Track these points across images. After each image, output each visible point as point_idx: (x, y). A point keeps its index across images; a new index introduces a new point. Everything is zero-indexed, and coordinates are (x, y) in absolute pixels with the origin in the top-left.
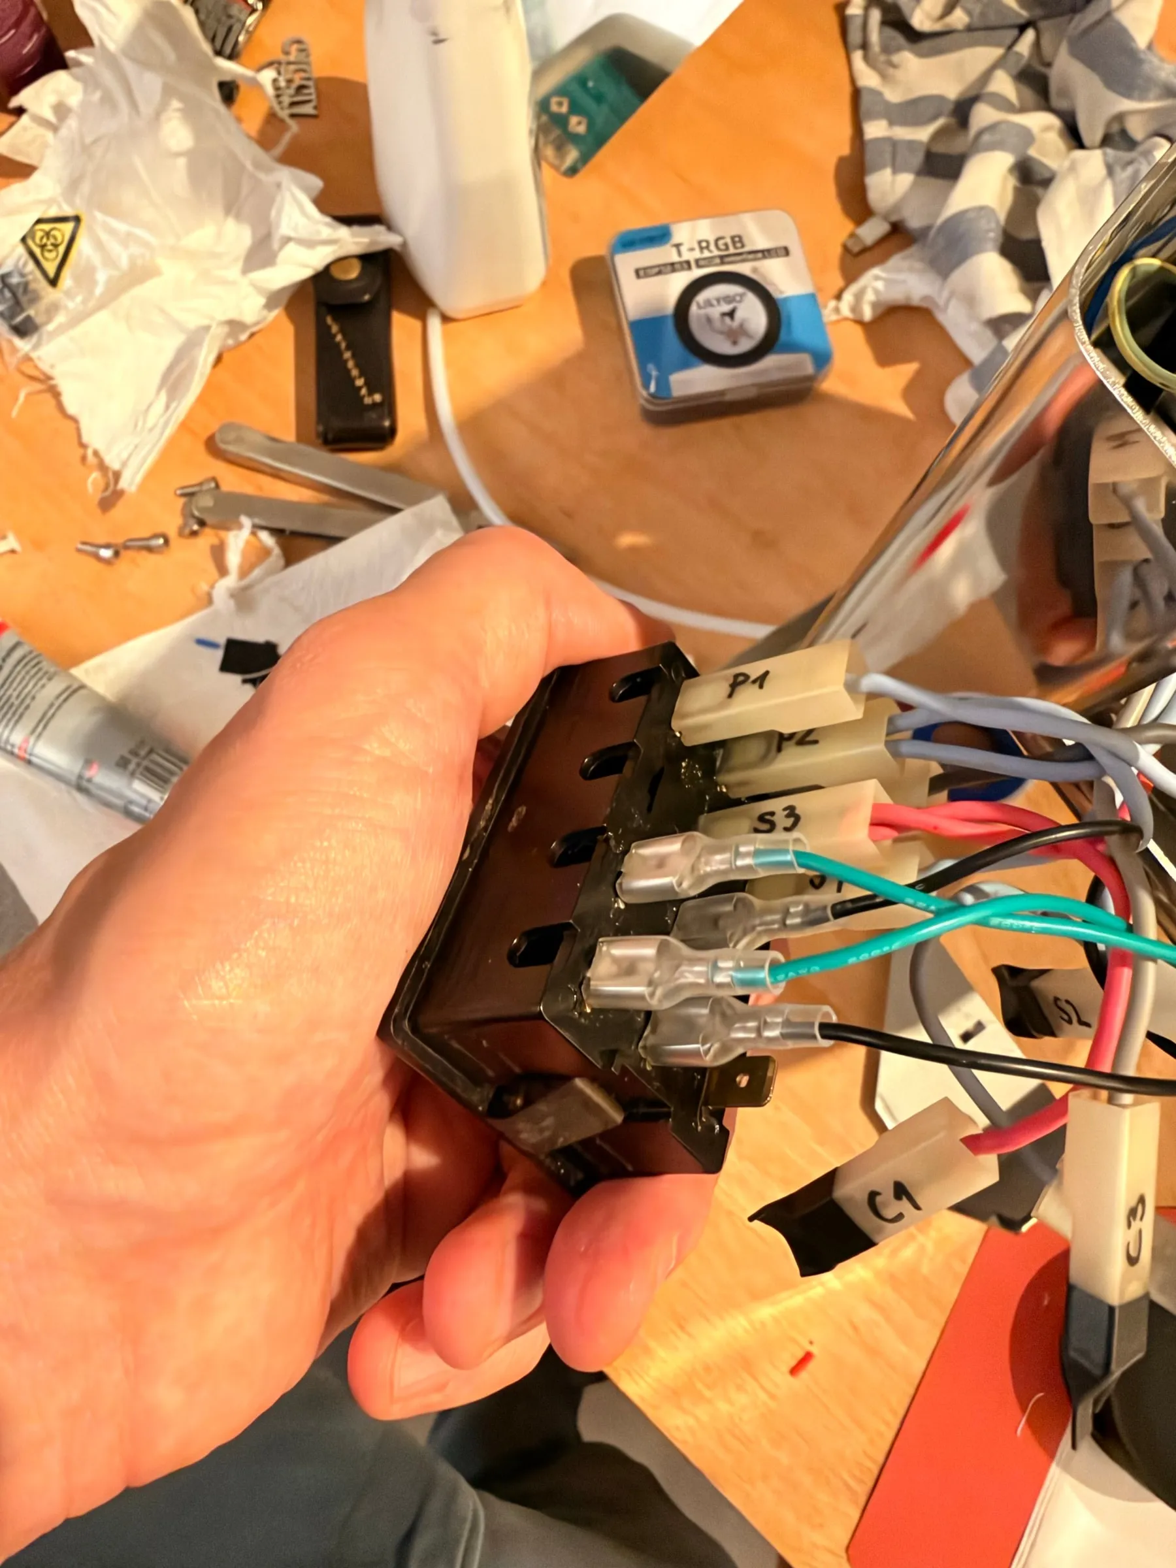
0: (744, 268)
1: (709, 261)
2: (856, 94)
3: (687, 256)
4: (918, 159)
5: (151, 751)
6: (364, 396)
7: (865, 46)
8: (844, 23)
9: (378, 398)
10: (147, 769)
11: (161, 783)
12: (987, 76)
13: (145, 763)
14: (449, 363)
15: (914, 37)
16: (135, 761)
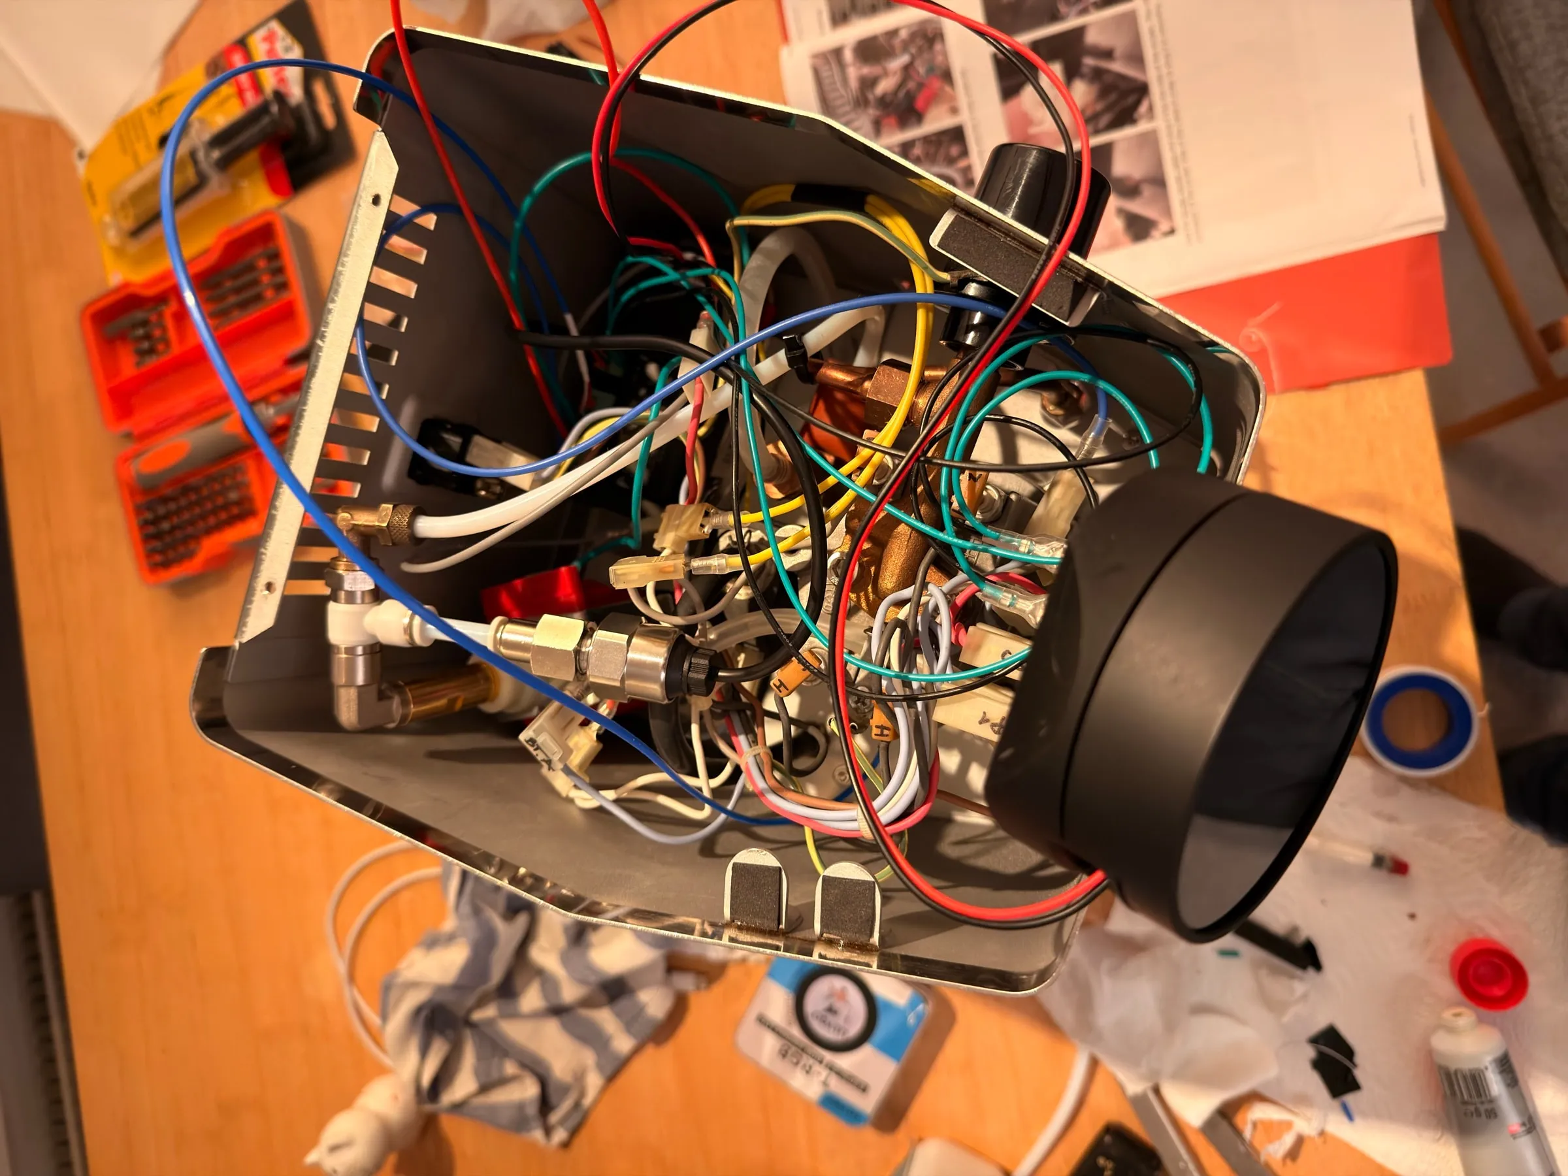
0: (796, 1032)
1: (814, 1057)
2: (611, 1078)
3: (824, 1073)
4: (623, 1003)
5: (1465, 1103)
6: (1110, 1170)
7: (577, 1105)
8: (574, 1132)
9: (1101, 1161)
10: (1479, 1095)
11: (1478, 1078)
12: (536, 1015)
13: (1476, 1100)
14: (1030, 1143)
15: (544, 1082)
16: (1482, 1108)
